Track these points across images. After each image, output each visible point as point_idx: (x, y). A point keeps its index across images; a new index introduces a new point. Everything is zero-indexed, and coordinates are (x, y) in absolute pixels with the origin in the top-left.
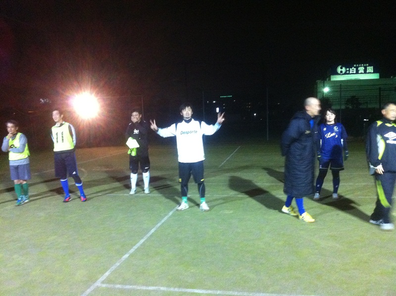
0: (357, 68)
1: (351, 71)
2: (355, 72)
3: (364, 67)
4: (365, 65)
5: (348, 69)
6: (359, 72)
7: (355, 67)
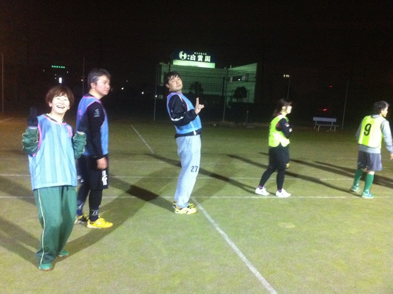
0: (197, 56)
1: (191, 57)
2: (194, 59)
3: (203, 55)
4: (204, 54)
5: (189, 56)
6: (199, 60)
7: (195, 55)
